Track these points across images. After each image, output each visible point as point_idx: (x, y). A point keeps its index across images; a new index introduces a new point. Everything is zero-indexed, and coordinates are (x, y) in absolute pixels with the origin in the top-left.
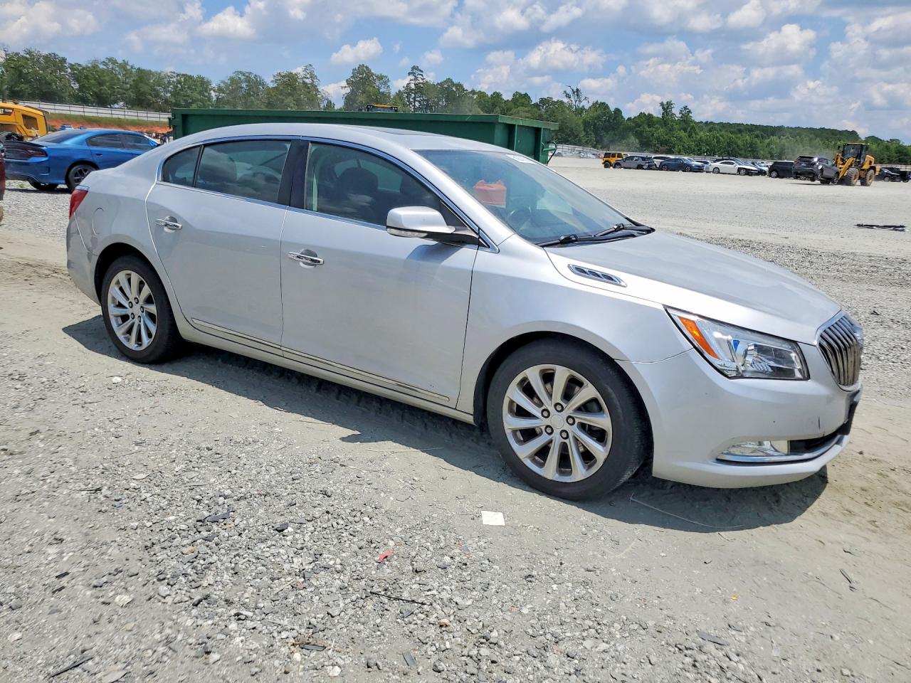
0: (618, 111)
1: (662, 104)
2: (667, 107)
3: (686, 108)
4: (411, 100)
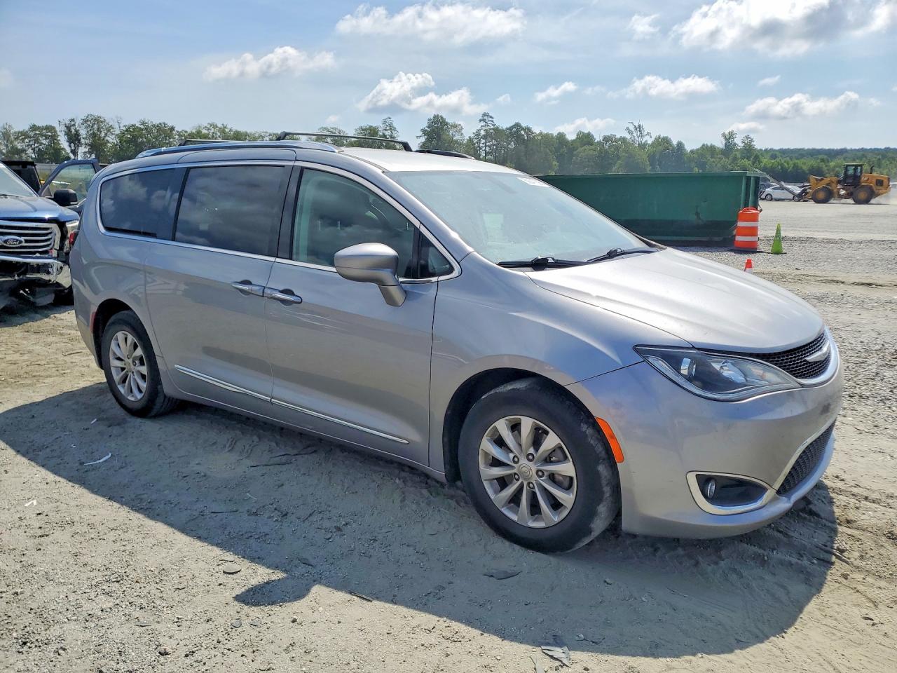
0: (680, 145)
1: (724, 135)
2: (729, 137)
3: (747, 137)
4: (481, 145)
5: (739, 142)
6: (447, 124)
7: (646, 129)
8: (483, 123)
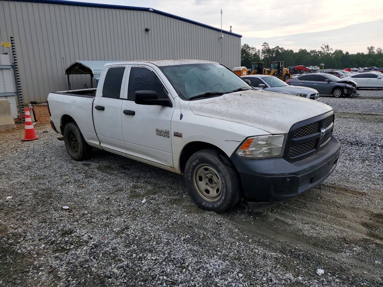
0: (347, 53)
1: (368, 48)
2: (371, 49)
3: (379, 49)
4: (260, 56)
5: (375, 51)
6: (249, 48)
7: (330, 47)
8: (264, 47)
